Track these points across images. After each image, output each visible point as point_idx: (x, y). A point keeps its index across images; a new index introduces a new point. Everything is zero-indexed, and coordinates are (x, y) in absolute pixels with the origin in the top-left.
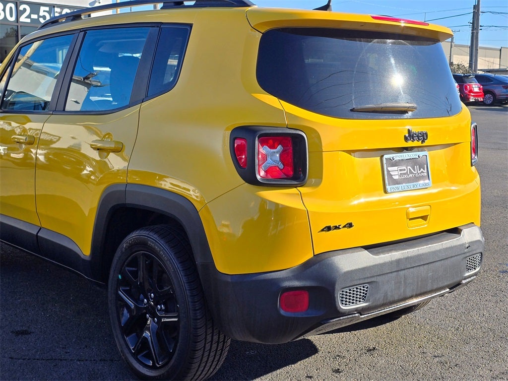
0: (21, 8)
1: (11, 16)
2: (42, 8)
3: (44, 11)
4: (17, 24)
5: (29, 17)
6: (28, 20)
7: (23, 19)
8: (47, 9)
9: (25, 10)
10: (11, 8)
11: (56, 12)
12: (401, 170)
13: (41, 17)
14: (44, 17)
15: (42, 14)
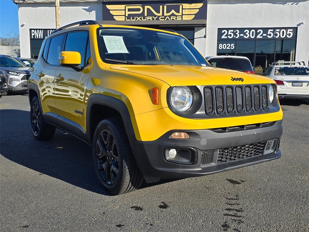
0: (258, 31)
1: (253, 36)
2: (269, 30)
4: (255, 39)
5: (262, 35)
6: (261, 37)
7: (258, 37)
8: (272, 30)
9: (260, 32)
10: (253, 32)
11: (277, 31)
13: (268, 35)
14: (270, 35)
15: (269, 33)
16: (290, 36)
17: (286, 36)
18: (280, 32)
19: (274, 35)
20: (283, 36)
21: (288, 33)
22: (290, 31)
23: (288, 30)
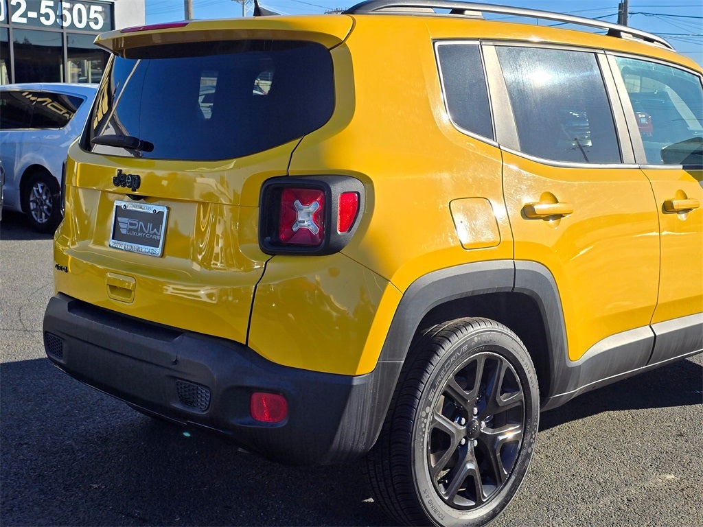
2: (44, 3)
3: (47, 7)
4: (7, 26)
5: (24, 15)
6: (24, 20)
8: (51, 3)
9: (19, 5)
11: (65, 8)
12: (131, 224)
13: (42, 15)
14: (47, 16)
15: (43, 10)
16: (96, 23)
17: (88, 23)
18: (71, 10)
19: (57, 17)
20: (80, 22)
21: (92, 15)
22: (95, 12)
23: (89, 8)
